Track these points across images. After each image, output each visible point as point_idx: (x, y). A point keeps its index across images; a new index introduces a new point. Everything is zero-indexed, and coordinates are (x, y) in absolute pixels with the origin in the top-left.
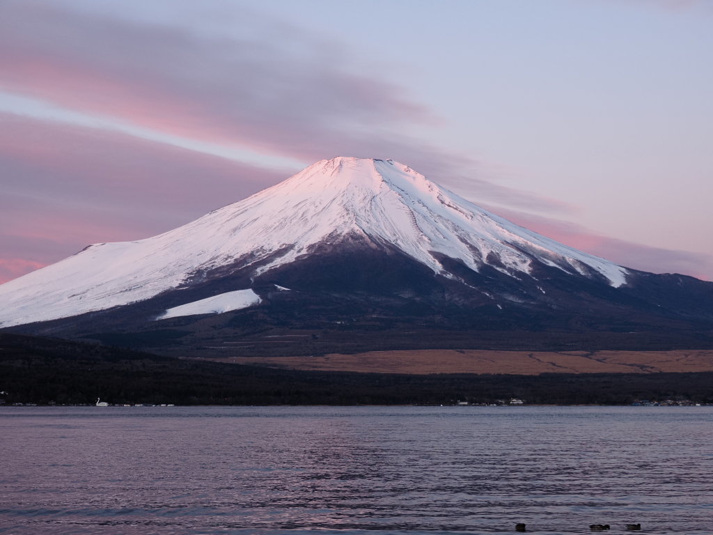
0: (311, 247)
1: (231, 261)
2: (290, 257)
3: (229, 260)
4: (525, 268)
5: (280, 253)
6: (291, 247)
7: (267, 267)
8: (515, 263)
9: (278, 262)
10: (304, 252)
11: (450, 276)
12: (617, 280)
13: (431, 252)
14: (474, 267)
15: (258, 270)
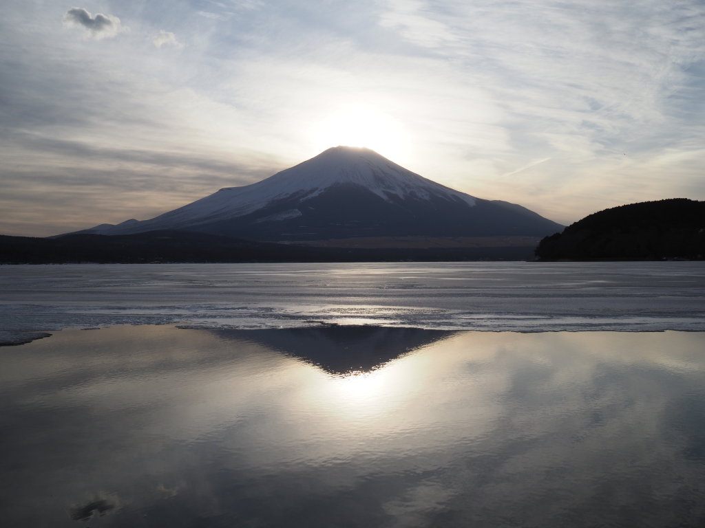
0: (325, 189)
1: (288, 196)
2: (315, 194)
4: (427, 198)
5: (312, 191)
6: (317, 189)
7: (305, 199)
8: (423, 196)
9: (310, 196)
10: (323, 191)
11: (391, 202)
12: (472, 204)
13: (383, 191)
14: (402, 197)
15: (301, 200)
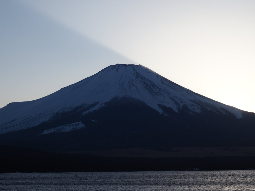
0: (106, 103)
2: (97, 108)
3: (71, 109)
4: (198, 111)
6: (97, 103)
7: (87, 112)
8: (194, 109)
9: (92, 110)
10: (103, 105)
11: (166, 115)
12: (240, 116)
13: (158, 105)
14: (176, 111)
15: (84, 113)
